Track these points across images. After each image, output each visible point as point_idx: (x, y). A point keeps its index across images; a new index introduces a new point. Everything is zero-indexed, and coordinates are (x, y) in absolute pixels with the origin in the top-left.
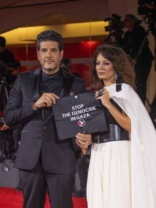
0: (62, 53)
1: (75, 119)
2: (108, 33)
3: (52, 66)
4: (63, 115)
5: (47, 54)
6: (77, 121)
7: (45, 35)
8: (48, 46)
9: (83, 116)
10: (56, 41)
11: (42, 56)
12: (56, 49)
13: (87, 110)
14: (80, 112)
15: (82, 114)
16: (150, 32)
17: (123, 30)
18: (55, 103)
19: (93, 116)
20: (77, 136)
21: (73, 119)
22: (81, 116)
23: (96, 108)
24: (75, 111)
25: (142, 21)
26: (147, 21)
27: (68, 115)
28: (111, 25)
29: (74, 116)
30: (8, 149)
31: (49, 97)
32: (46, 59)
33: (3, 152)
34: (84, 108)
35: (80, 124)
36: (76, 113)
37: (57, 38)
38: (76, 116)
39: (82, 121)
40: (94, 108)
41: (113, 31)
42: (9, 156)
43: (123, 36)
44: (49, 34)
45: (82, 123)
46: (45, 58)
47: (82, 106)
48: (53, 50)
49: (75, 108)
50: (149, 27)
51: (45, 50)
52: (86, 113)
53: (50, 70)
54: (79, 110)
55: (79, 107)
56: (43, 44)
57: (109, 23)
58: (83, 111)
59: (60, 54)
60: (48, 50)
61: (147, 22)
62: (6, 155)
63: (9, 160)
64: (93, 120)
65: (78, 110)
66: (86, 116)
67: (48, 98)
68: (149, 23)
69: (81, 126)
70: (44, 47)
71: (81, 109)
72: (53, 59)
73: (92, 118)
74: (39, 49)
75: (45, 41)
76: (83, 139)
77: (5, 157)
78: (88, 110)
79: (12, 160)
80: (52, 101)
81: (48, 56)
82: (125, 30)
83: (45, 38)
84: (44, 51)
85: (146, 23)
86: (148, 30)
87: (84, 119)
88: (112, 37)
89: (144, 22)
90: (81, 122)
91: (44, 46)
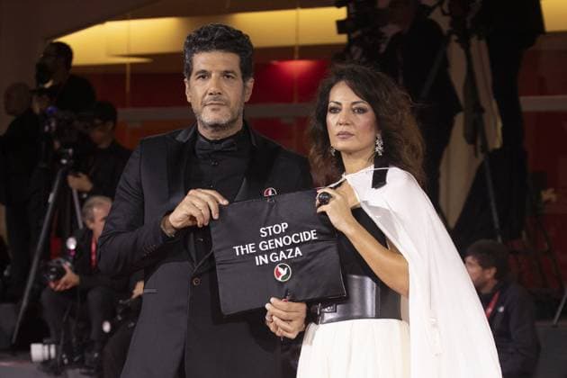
0: (250, 83)
1: (266, 262)
2: (343, 38)
3: (223, 116)
4: (237, 248)
5: (210, 85)
6: (272, 265)
7: (205, 35)
8: (213, 65)
9: (287, 254)
10: (236, 51)
11: (197, 91)
12: (233, 72)
13: (296, 238)
14: (280, 243)
15: (284, 248)
16: (454, 37)
17: (383, 30)
18: (216, 216)
19: (309, 254)
20: (268, 306)
21: (260, 260)
22: (282, 253)
23: (318, 233)
24: (267, 239)
25: (434, 7)
26: (445, 7)
27: (249, 248)
28: (353, 16)
29: (263, 253)
30: (74, 340)
31: (203, 201)
32: (207, 97)
33: (60, 347)
34: (288, 232)
35: (279, 274)
36: (269, 246)
37: (238, 44)
38: (269, 252)
39: (283, 267)
40: (312, 235)
41: (358, 33)
42: (76, 359)
43: (383, 48)
44: (217, 34)
45: (283, 272)
46: (204, 96)
47: (284, 226)
48: (226, 74)
49: (267, 230)
50: (452, 24)
51: (204, 75)
52: (293, 246)
53: (216, 126)
54: (277, 237)
55: (277, 229)
56: (201, 61)
57: (348, 11)
58: (287, 240)
59: (245, 87)
60: (213, 75)
61: (447, 11)
62: (71, 356)
63: (78, 371)
64: (309, 265)
65: (274, 236)
66: (293, 253)
67: (198, 204)
68: (450, 14)
69: (280, 279)
70: (203, 67)
71: (282, 235)
72: (224, 97)
73: (309, 261)
74: (189, 72)
75: (206, 50)
76: (284, 315)
77: (66, 361)
78: (299, 238)
79: (83, 370)
80: (210, 211)
81: (212, 89)
82: (390, 30)
83: (205, 43)
84: (203, 77)
85: (444, 14)
86: (450, 33)
87: (288, 261)
88: (354, 49)
89: (437, 11)
90: (281, 270)
91: (204, 63)
